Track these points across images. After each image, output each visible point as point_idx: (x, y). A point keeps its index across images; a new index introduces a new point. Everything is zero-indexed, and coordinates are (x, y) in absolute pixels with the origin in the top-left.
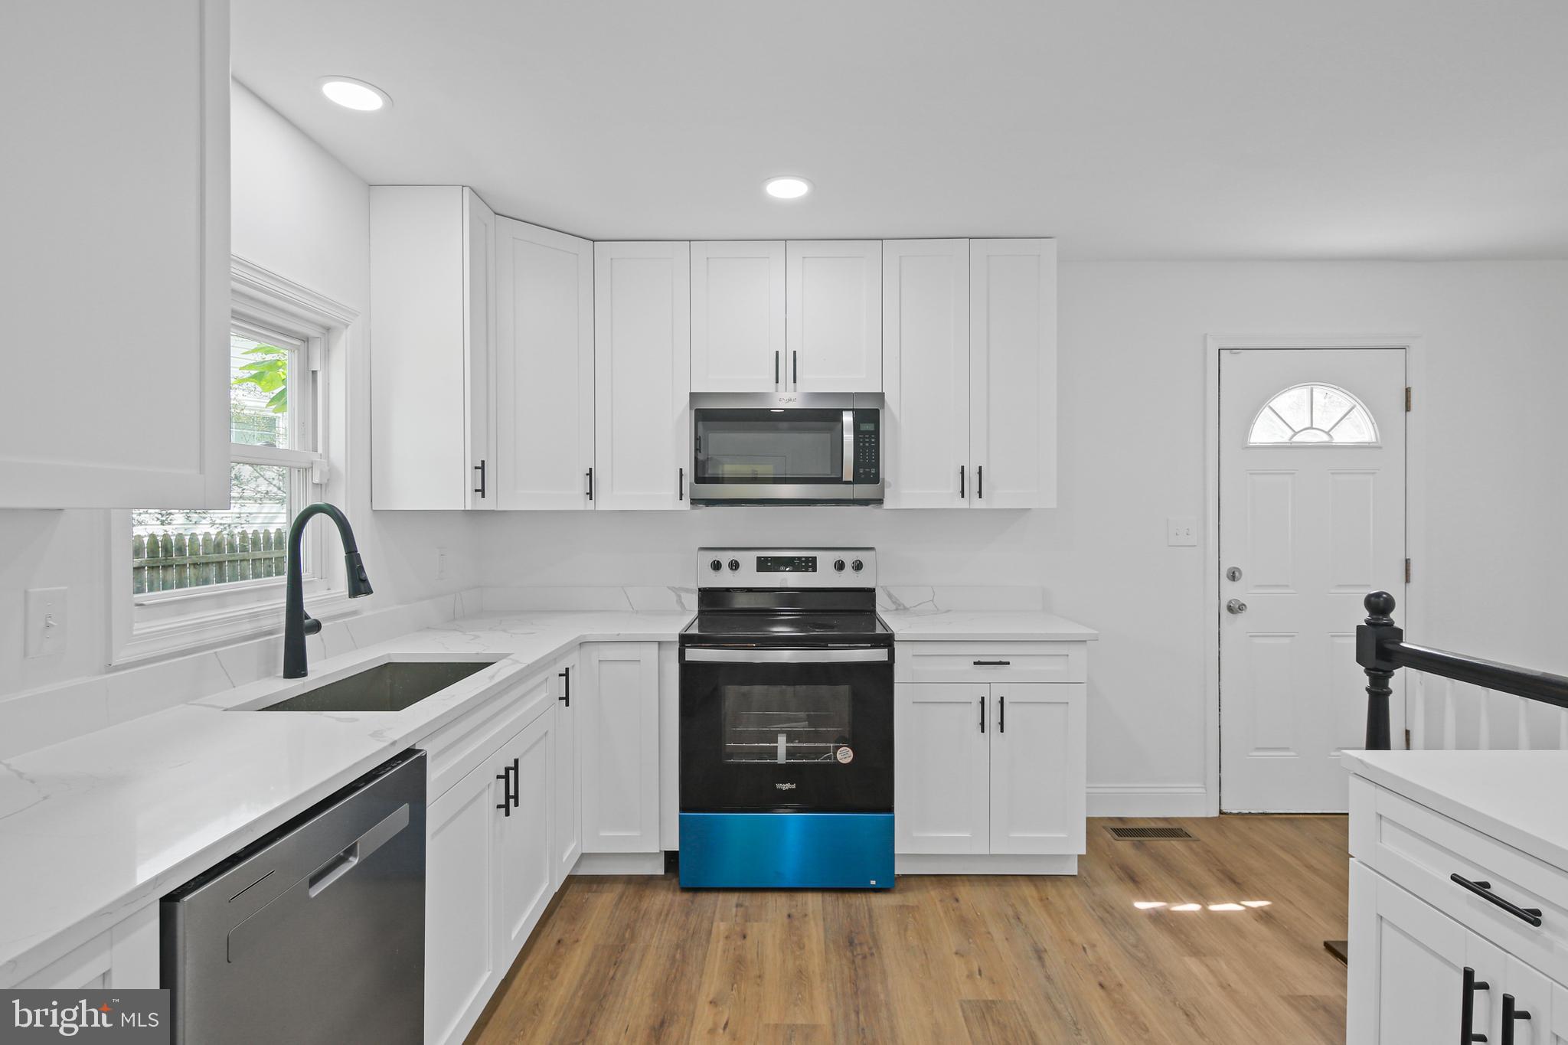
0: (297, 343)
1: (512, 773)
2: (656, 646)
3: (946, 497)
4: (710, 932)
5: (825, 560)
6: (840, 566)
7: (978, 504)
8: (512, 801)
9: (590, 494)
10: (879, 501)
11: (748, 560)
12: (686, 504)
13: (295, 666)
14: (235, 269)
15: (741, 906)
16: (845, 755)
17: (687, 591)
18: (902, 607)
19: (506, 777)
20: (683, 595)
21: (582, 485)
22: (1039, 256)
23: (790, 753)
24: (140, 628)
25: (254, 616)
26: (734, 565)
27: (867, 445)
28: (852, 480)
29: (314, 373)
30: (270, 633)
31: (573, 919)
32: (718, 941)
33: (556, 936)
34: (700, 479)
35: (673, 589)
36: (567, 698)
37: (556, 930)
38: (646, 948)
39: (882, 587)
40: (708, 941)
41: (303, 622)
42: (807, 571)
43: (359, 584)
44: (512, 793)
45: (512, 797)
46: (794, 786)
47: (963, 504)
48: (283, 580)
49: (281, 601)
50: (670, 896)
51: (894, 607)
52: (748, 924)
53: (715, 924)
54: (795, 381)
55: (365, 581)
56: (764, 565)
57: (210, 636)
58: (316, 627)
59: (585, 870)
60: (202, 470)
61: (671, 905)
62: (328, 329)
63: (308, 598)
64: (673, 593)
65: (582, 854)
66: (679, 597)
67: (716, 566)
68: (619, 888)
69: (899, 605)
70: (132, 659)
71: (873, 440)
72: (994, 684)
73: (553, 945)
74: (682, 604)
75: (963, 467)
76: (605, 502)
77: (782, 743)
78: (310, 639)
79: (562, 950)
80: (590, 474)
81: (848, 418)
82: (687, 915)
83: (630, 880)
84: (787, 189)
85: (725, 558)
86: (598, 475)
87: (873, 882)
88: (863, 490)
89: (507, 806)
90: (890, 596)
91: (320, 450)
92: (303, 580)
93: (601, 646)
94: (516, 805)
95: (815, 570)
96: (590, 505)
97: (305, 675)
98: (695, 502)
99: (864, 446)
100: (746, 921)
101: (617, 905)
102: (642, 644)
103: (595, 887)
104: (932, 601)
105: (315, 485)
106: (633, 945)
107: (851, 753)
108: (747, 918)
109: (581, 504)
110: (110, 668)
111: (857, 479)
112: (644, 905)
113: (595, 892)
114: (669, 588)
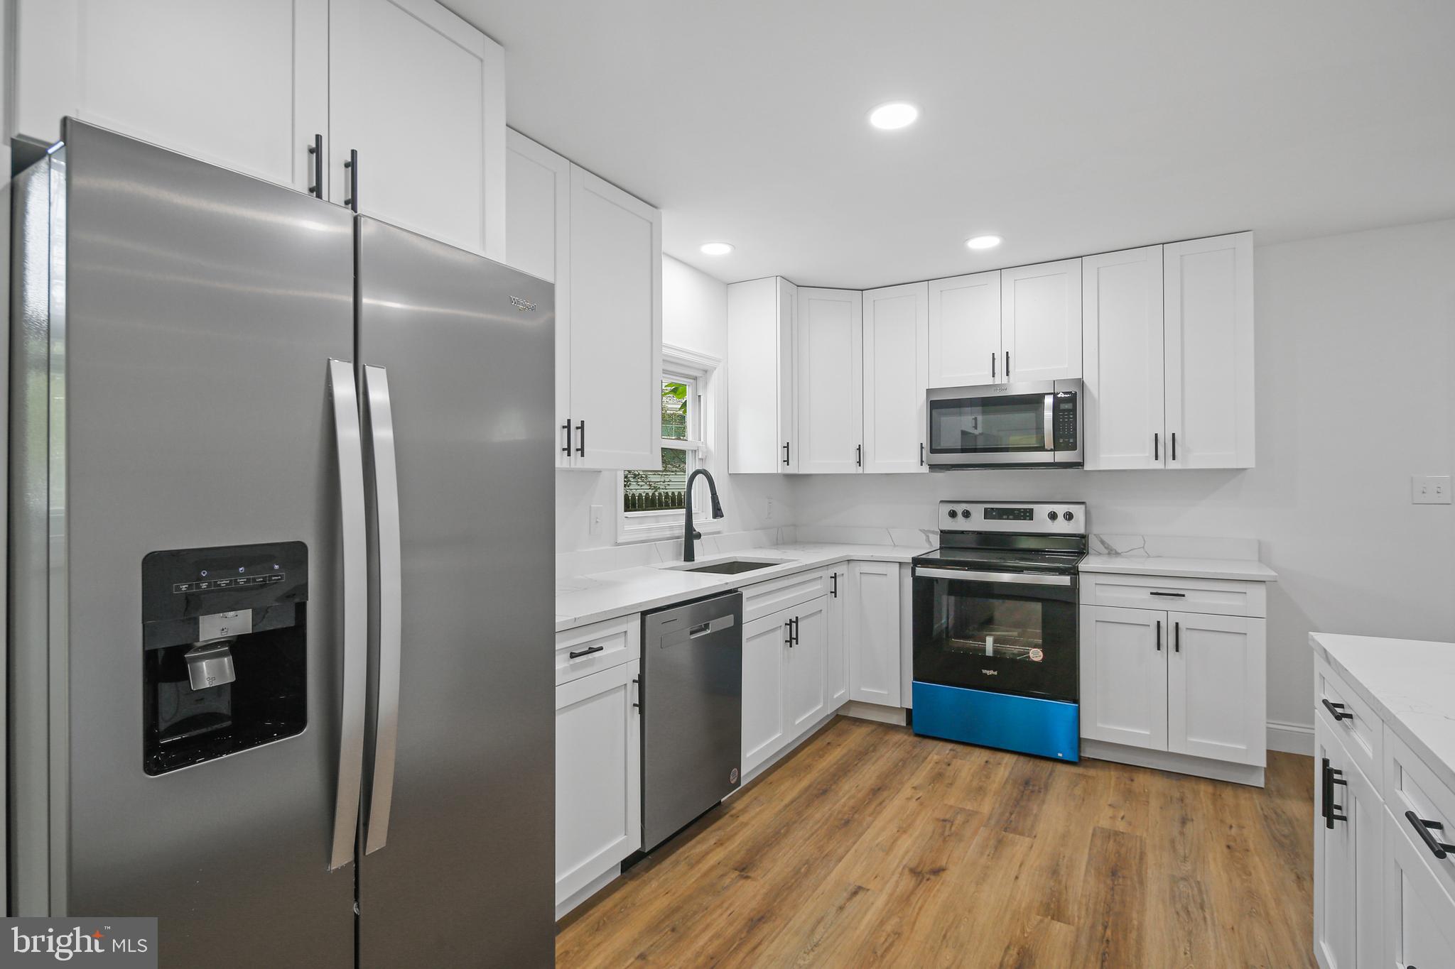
0: (692, 381)
1: (794, 625)
2: (898, 565)
3: (1141, 459)
4: (926, 758)
5: (1042, 511)
6: (1053, 516)
7: (1173, 465)
8: (794, 641)
9: (859, 462)
10: (1080, 465)
11: (978, 512)
12: (925, 469)
13: (689, 556)
14: (665, 351)
15: (954, 750)
16: (1036, 655)
17: (933, 532)
18: (1114, 552)
19: (790, 625)
20: (930, 535)
21: (854, 458)
22: (1235, 248)
23: (995, 651)
24: (627, 528)
25: (671, 528)
26: (967, 514)
27: (1066, 420)
28: (1053, 448)
29: (699, 396)
30: (678, 538)
31: (840, 735)
32: (930, 763)
33: (828, 740)
34: (933, 451)
35: (923, 531)
36: (835, 592)
37: (829, 737)
38: (882, 756)
39: (1095, 535)
40: (923, 762)
41: (692, 533)
42: (1025, 519)
43: (717, 512)
44: (794, 636)
45: (794, 639)
46: (996, 673)
47: (1158, 465)
48: (683, 511)
49: (683, 522)
50: (906, 737)
51: (1106, 551)
52: (954, 760)
53: (931, 755)
54: (1007, 375)
55: (720, 510)
56: (988, 514)
57: (654, 535)
58: (699, 536)
59: (853, 713)
60: (651, 452)
61: (904, 741)
62: (706, 371)
63: (695, 522)
64: (923, 534)
65: (850, 701)
66: (928, 536)
67: (953, 514)
68: (872, 727)
69: (1111, 550)
70: (625, 541)
71: (1071, 416)
72: (1173, 612)
73: (825, 744)
74: (930, 542)
75: (1156, 435)
76: (871, 467)
77: (989, 641)
78: (696, 542)
79: (830, 747)
80: (859, 449)
81: (1049, 401)
82: (914, 747)
83: (881, 724)
84: (984, 243)
85: (960, 509)
86: (867, 449)
87: (1060, 755)
88: (1062, 456)
89: (790, 642)
90: (1103, 542)
91: (702, 440)
92: (693, 512)
93: (862, 563)
94: (797, 643)
95: (1031, 519)
96: (860, 470)
97: (694, 560)
98: (933, 467)
99: (1064, 421)
100: (954, 758)
101: (868, 735)
102: (889, 564)
103: (858, 724)
104: (1143, 547)
105: (700, 459)
106: (873, 754)
107: (1041, 654)
108: (955, 757)
109: (852, 469)
110: (617, 544)
111: (1056, 447)
112: (887, 738)
113: (858, 726)
114: (920, 530)
